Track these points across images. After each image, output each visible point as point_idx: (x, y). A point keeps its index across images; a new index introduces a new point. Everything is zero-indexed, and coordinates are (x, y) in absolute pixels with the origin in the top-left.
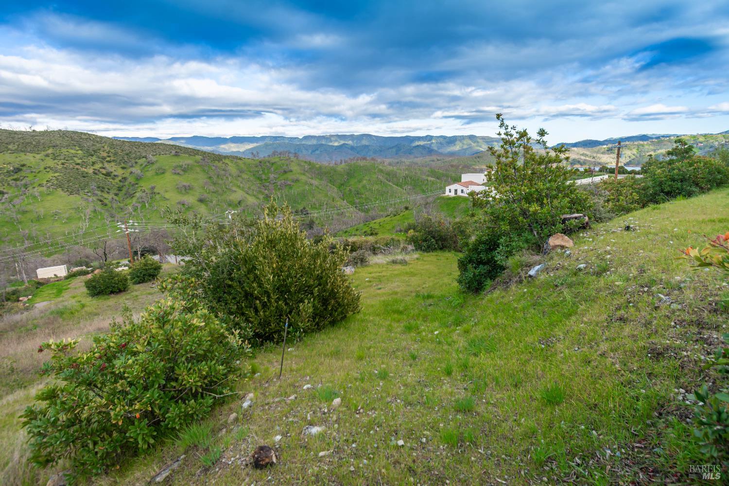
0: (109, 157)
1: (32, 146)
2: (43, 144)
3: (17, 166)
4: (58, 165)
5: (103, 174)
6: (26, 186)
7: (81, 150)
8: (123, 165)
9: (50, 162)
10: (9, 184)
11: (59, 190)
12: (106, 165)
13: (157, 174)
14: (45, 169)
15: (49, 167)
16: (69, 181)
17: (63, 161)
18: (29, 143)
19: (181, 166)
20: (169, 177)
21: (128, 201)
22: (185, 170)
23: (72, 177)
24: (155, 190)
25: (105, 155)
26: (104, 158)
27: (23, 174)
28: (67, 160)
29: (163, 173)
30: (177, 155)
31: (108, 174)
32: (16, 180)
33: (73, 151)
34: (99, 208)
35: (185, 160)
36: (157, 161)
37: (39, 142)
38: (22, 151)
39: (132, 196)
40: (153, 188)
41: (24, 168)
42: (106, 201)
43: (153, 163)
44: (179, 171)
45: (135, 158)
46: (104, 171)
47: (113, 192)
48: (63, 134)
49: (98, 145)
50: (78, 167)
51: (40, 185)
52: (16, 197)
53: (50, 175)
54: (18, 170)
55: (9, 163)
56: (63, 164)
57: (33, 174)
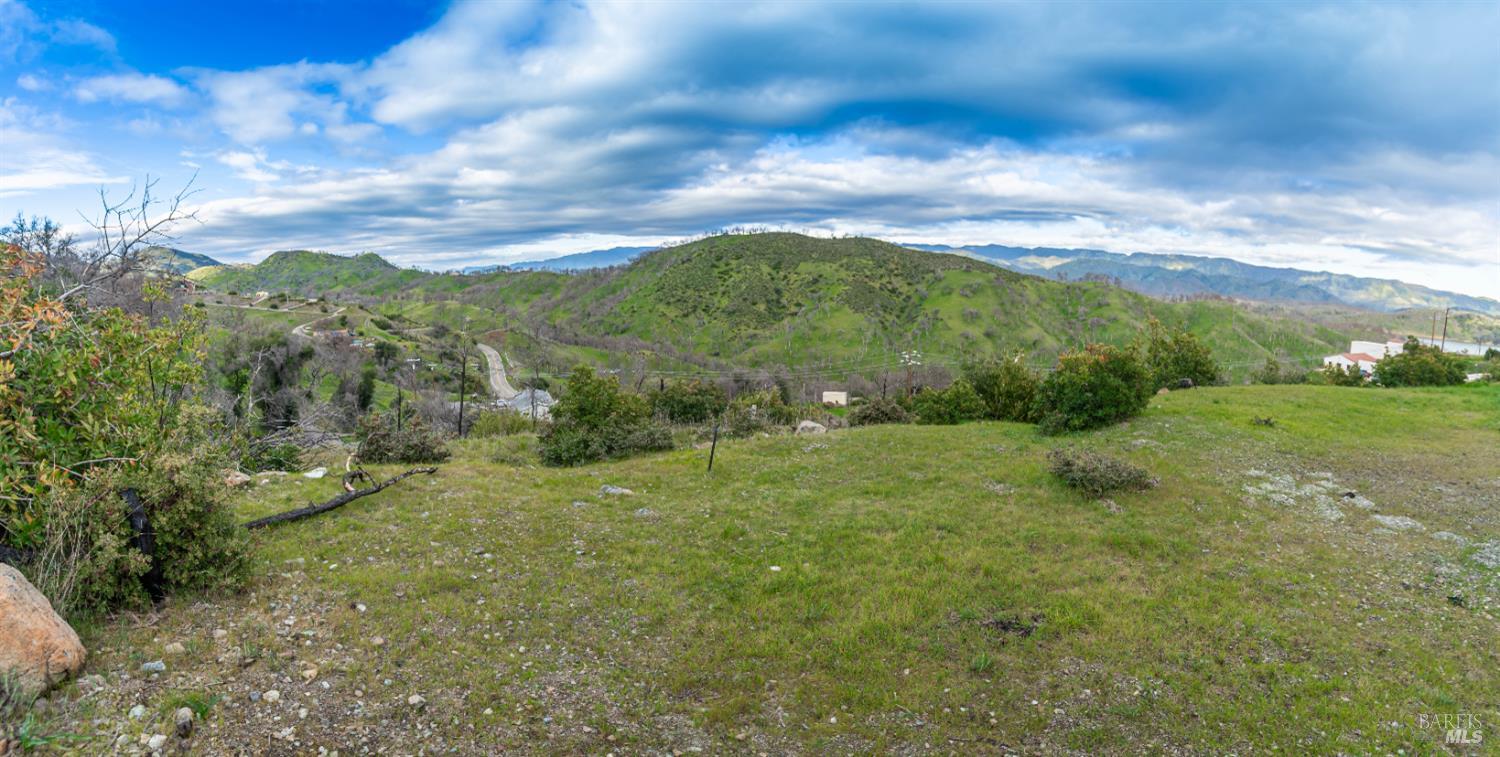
0: (897, 269)
1: (830, 255)
2: (840, 252)
3: (816, 276)
4: (849, 277)
5: (889, 290)
6: (820, 299)
7: (872, 260)
8: (909, 280)
9: (843, 274)
10: (806, 297)
11: (847, 306)
12: (893, 279)
13: (943, 294)
14: (838, 280)
15: (842, 280)
16: (856, 296)
17: (854, 273)
19: (971, 286)
20: (955, 298)
21: (908, 326)
22: (974, 292)
23: (859, 291)
24: (940, 316)
25: (893, 266)
26: (892, 271)
27: (819, 285)
28: (858, 272)
29: (950, 293)
30: (968, 270)
31: (893, 291)
32: (813, 292)
33: (864, 261)
34: (879, 332)
35: (977, 279)
36: (945, 278)
37: (836, 250)
38: (822, 261)
39: (912, 320)
40: (937, 312)
41: (821, 279)
42: (887, 324)
43: (940, 280)
44: (968, 292)
45: (923, 272)
46: (890, 287)
47: (895, 313)
48: (859, 242)
49: (887, 254)
50: (867, 280)
51: (832, 299)
52: (811, 310)
53: (842, 288)
54: (815, 281)
55: (810, 273)
56: (853, 276)
57: (828, 286)
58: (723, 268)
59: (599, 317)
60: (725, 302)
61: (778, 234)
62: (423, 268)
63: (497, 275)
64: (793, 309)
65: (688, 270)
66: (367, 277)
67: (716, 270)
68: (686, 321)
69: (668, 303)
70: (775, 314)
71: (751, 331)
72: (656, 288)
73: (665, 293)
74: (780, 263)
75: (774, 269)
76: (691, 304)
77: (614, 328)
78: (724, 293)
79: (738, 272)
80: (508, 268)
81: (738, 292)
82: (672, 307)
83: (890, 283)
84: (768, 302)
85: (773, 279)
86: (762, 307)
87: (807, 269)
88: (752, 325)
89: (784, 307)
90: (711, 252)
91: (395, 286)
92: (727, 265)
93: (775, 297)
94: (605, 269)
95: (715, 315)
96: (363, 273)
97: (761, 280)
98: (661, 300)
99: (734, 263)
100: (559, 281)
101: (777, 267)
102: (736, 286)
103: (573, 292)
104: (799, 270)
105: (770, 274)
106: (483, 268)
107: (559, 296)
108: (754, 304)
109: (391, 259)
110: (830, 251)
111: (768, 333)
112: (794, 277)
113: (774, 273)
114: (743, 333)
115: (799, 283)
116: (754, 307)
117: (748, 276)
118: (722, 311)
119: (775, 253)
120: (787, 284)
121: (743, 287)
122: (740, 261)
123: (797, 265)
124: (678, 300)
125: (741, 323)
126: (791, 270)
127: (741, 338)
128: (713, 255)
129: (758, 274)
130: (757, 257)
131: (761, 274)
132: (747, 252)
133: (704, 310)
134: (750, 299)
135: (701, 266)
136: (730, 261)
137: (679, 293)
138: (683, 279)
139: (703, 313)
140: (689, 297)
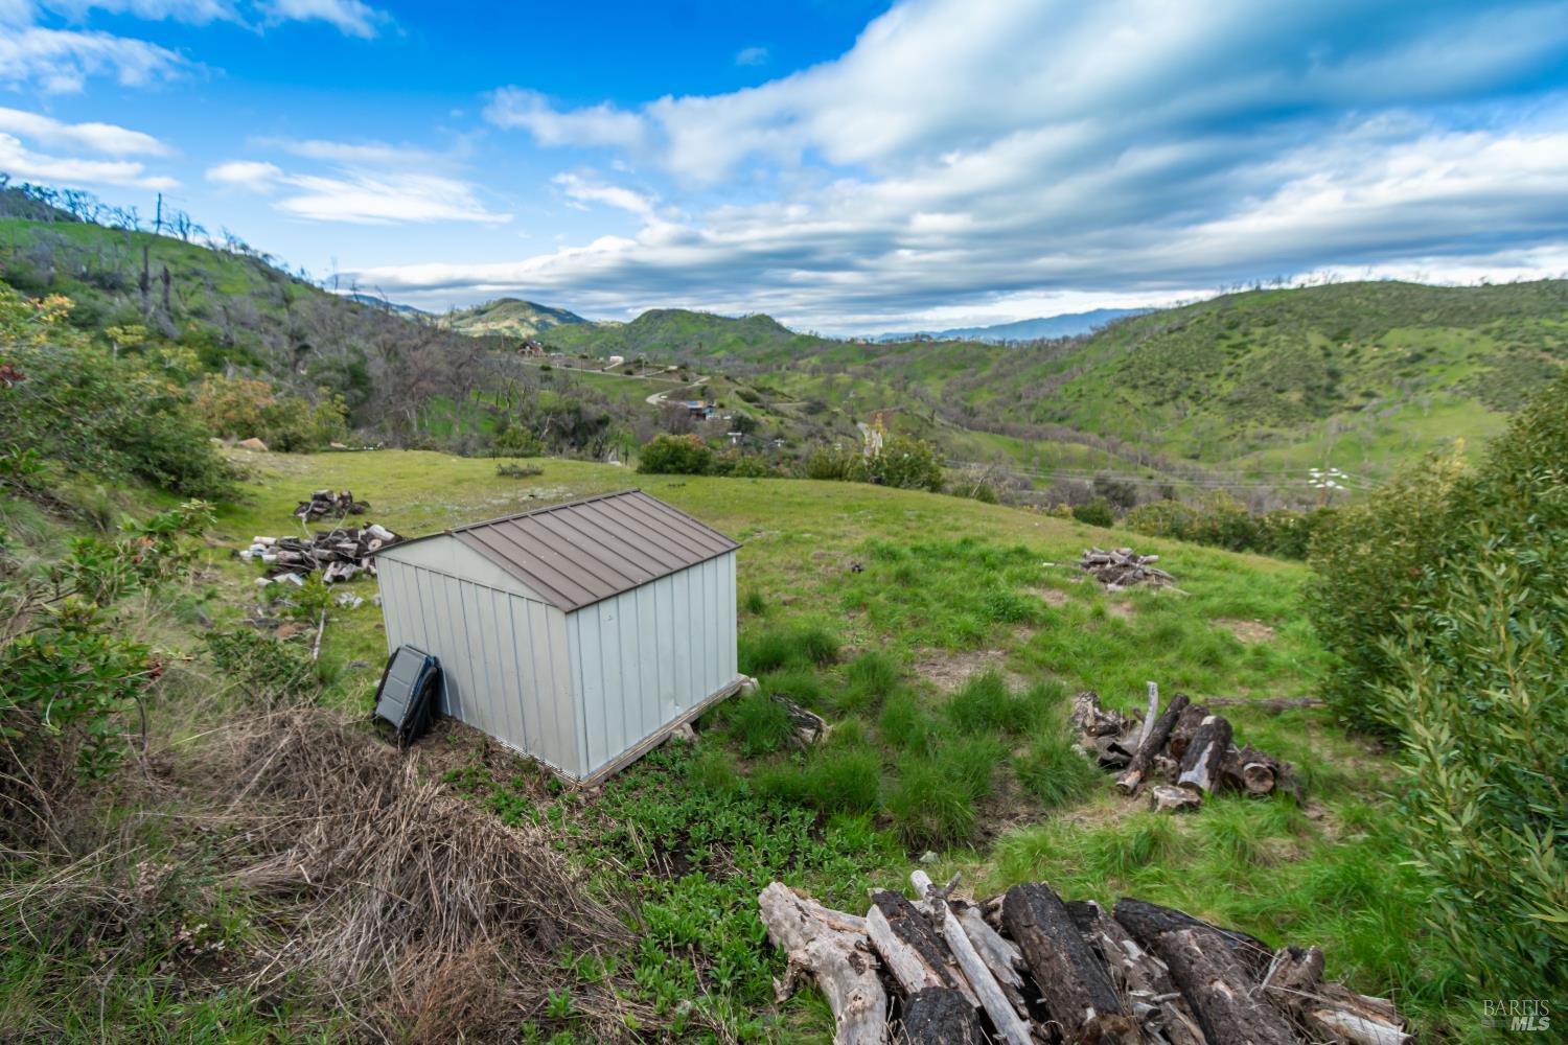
1: (1467, 314)
2: (1491, 309)
3: (1419, 350)
4: (1500, 350)
6: (1416, 387)
9: (1486, 346)
10: (1390, 382)
11: (1476, 399)
14: (1470, 358)
15: (1480, 356)
17: (1515, 343)
18: (1463, 308)
23: (1517, 375)
27: (1422, 365)
28: (1526, 342)
32: (1404, 375)
33: (1548, 322)
37: (1484, 306)
38: (1442, 324)
41: (1430, 355)
48: (1549, 288)
50: (1546, 356)
51: (1443, 388)
52: (1391, 404)
53: (1473, 371)
54: (1417, 358)
55: (1409, 346)
56: (1512, 349)
57: (1442, 366)
58: (1237, 337)
59: (1031, 401)
60: (1229, 387)
61: (1360, 284)
62: (823, 335)
63: (914, 345)
64: (1357, 401)
65: (1175, 342)
66: (754, 343)
67: (1224, 344)
68: (1158, 410)
69: (1135, 387)
70: (1317, 407)
71: (1265, 430)
72: (1120, 366)
73: (1133, 374)
74: (1348, 330)
75: (1335, 339)
76: (1171, 387)
77: (1049, 415)
78: (1230, 375)
79: (1263, 345)
80: (929, 337)
81: (1254, 375)
82: (1139, 392)
84: (1309, 389)
85: (1328, 355)
86: (1294, 397)
87: (1401, 340)
88: (1269, 421)
89: (1339, 397)
90: (1219, 317)
91: (787, 353)
92: (1245, 334)
93: (1325, 381)
94: (1057, 341)
95: (1207, 404)
96: (750, 338)
97: (1303, 356)
98: (1124, 382)
99: (1258, 332)
100: (990, 355)
101: (1338, 338)
102: (1253, 365)
103: (1007, 367)
104: (1382, 341)
106: (897, 335)
107: (986, 373)
108: (1281, 391)
109: (785, 322)
110: (1467, 309)
111: (1292, 434)
112: (1371, 352)
113: (1332, 347)
114: (1249, 432)
115: (1381, 361)
116: (1280, 396)
117: (1279, 351)
118: (1221, 400)
119: (1343, 315)
120: (1356, 362)
121: (1267, 366)
122: (1271, 328)
123: (1385, 333)
124: (1152, 383)
125: (1248, 417)
126: (1369, 341)
127: (1243, 437)
128: (1224, 321)
129: (1300, 348)
130: (1305, 321)
131: (1306, 348)
132: (1288, 316)
133: (1191, 397)
134: (1275, 384)
135: (1199, 338)
136: (1252, 329)
137: (1155, 374)
138: (1165, 355)
139: (1188, 401)
140: (1171, 380)
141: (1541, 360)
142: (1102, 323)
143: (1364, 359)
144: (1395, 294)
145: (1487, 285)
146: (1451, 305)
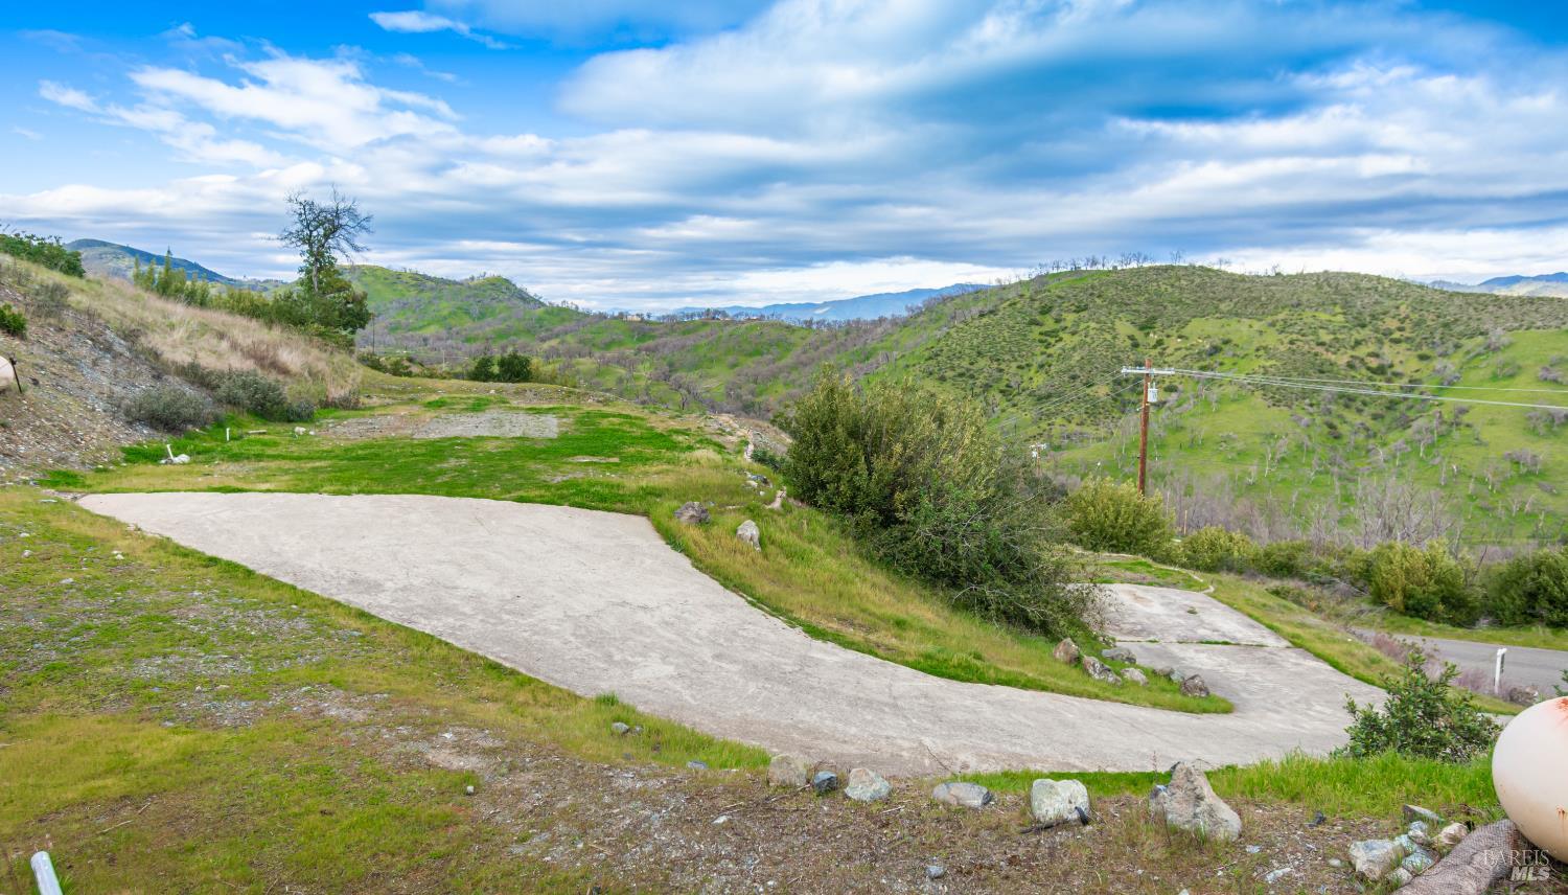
0: (1401, 329)
1: (1258, 304)
2: (1278, 300)
3: (1218, 342)
4: (1282, 343)
5: (1369, 369)
7: (1344, 314)
8: (1425, 350)
9: (1271, 339)
11: (1259, 394)
12: (1386, 348)
13: (1495, 377)
14: (1258, 350)
15: (1265, 348)
16: (1286, 378)
17: (1294, 336)
18: (1255, 298)
21: (1393, 435)
23: (1297, 369)
24: (1465, 418)
25: (1392, 324)
26: (1387, 333)
27: (1219, 358)
28: (1303, 335)
29: (1512, 376)
31: (1380, 370)
32: (1203, 368)
33: (1323, 316)
34: (1316, 439)
36: (1511, 345)
37: (1272, 297)
38: (1237, 315)
39: (1405, 424)
40: (1465, 410)
41: (1226, 348)
42: (1343, 429)
43: (1496, 349)
45: (1462, 335)
46: (1374, 363)
48: (1326, 279)
49: (1388, 303)
50: (1320, 349)
54: (1215, 350)
55: (1209, 337)
56: (1292, 342)
57: (1236, 358)
58: (1049, 323)
60: (1039, 381)
61: (1169, 269)
62: (582, 307)
63: (704, 323)
65: (987, 326)
66: (482, 316)
67: (1037, 329)
69: (943, 379)
71: (1073, 427)
72: (927, 354)
73: (938, 365)
74: (1154, 318)
75: (1142, 328)
76: (981, 381)
78: (1041, 366)
79: (1073, 333)
80: (723, 313)
81: (1063, 366)
82: (947, 385)
83: (1376, 355)
85: (1136, 345)
86: (1102, 391)
87: (1203, 330)
88: (1076, 417)
90: (1033, 300)
91: (529, 331)
92: (1057, 321)
94: (871, 322)
95: (1016, 399)
96: (476, 309)
97: (1111, 346)
98: (931, 374)
99: (1070, 318)
100: (794, 338)
101: (1146, 327)
102: (1064, 356)
103: (812, 353)
104: (1184, 332)
105: (1131, 337)
107: (785, 361)
108: (1089, 384)
109: (533, 290)
110: (1258, 299)
112: (1173, 343)
113: (1139, 336)
114: (1056, 430)
115: (1184, 352)
116: (1088, 391)
117: (1088, 340)
118: (1030, 395)
119: (1150, 302)
120: (1161, 354)
121: (1076, 356)
122: (1082, 314)
123: (1187, 323)
124: (961, 375)
125: (1056, 414)
126: (1173, 332)
127: (1050, 437)
128: (1037, 304)
129: (1109, 337)
130: (1115, 307)
131: (1114, 338)
132: (1098, 301)
133: (1001, 392)
134: (1083, 376)
135: (1011, 323)
136: (1064, 315)
137: (965, 364)
138: (975, 342)
139: (999, 396)
140: (981, 371)
141: (1316, 354)
142: (919, 303)
143: (1168, 351)
144: (1198, 280)
145: (1278, 274)
146: (1245, 295)
